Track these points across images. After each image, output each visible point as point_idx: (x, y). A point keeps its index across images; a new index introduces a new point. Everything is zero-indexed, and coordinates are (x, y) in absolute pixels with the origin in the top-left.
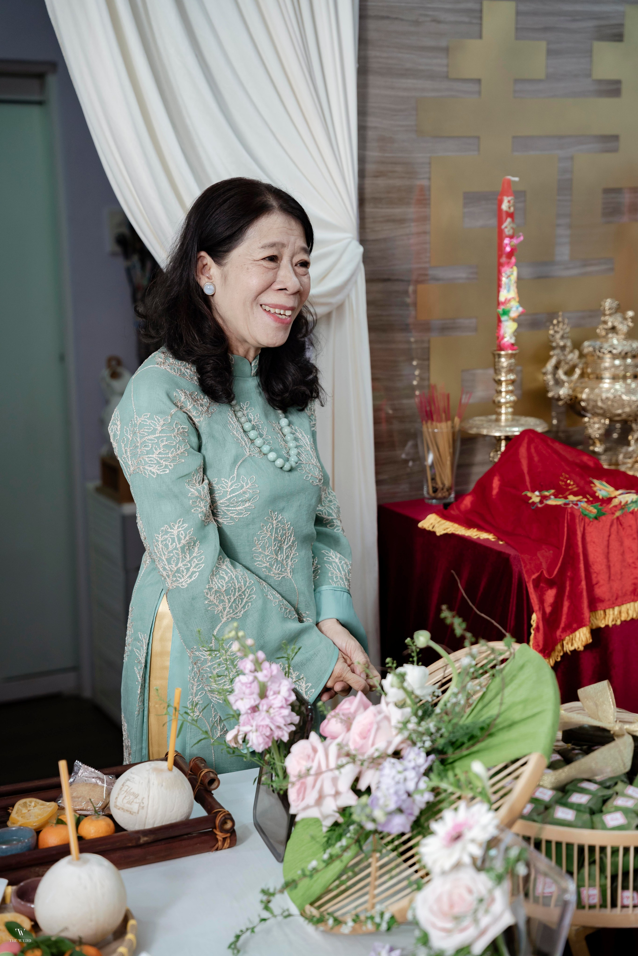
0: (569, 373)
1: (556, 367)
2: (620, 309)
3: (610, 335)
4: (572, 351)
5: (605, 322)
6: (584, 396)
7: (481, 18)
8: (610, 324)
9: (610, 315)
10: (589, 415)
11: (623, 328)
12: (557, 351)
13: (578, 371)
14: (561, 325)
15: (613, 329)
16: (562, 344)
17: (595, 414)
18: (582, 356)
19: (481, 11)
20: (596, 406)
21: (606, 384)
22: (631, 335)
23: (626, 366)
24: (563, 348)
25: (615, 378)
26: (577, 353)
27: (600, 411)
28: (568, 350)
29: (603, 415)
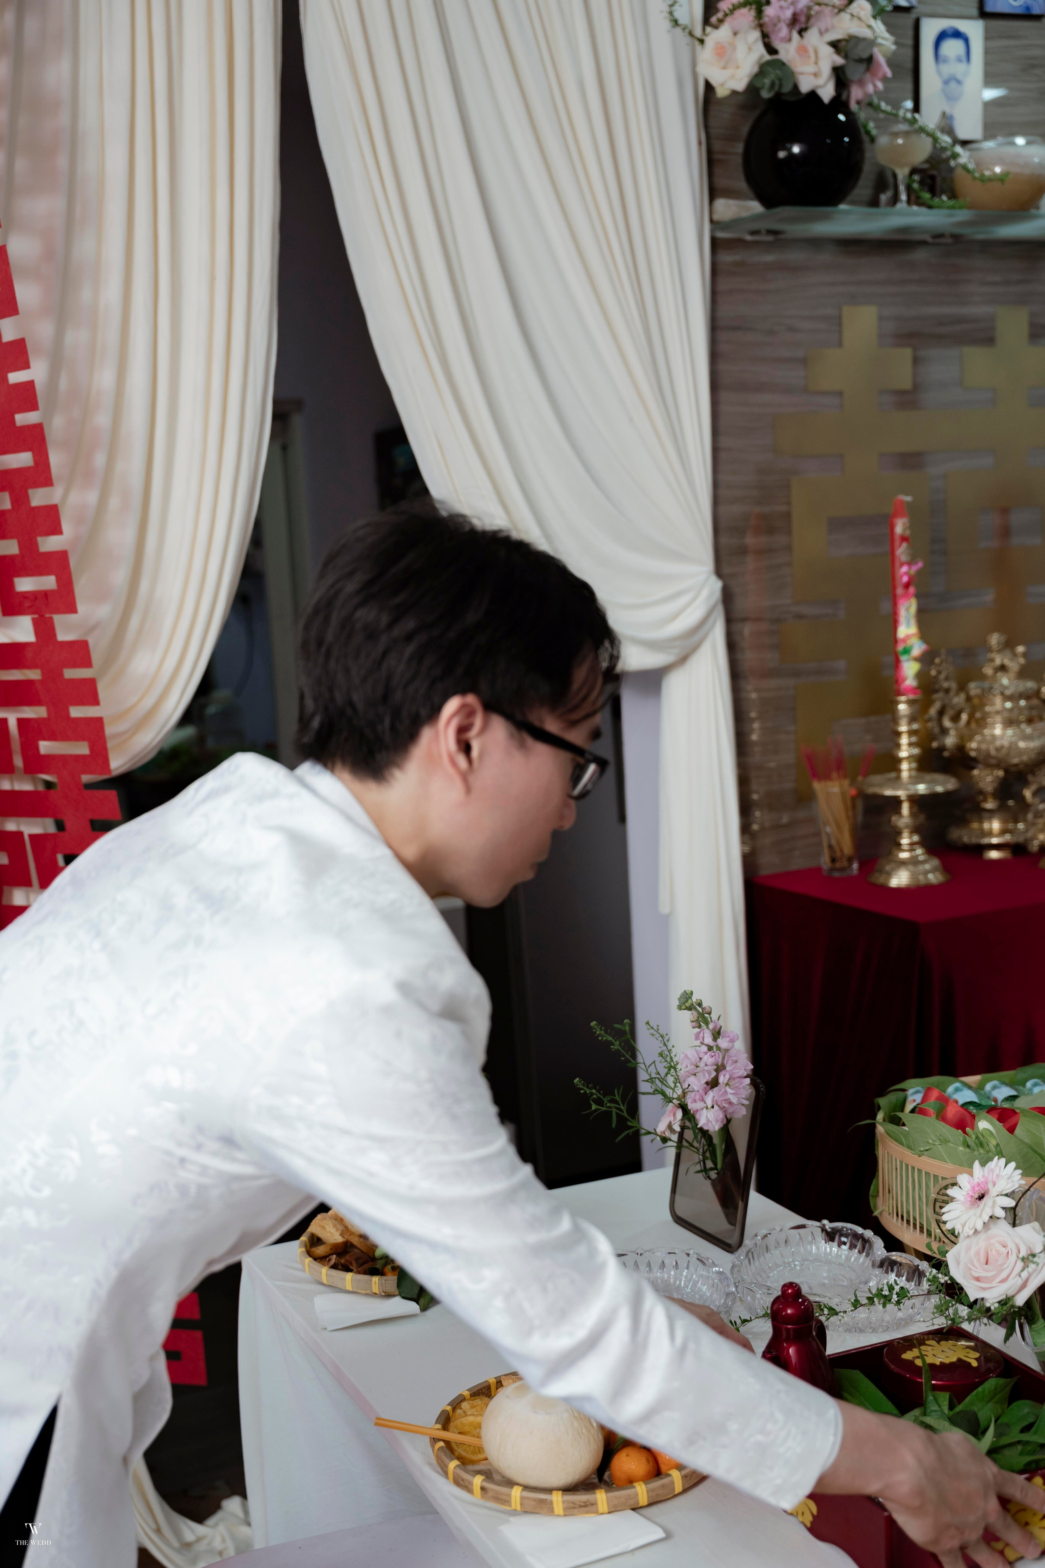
0: (956, 718)
1: (941, 713)
2: (1009, 645)
3: (999, 674)
4: (957, 694)
5: (992, 660)
6: (974, 745)
7: (840, 325)
8: (998, 662)
9: (999, 651)
10: (980, 766)
11: (1014, 666)
12: (940, 695)
13: (964, 717)
14: (944, 665)
15: (1003, 668)
16: (946, 685)
17: (988, 766)
18: (969, 699)
19: (840, 317)
20: (988, 755)
21: (998, 731)
22: (1023, 674)
23: (1021, 709)
24: (947, 691)
25: (1009, 723)
26: (962, 696)
27: (993, 762)
28: (952, 693)
29: (998, 766)
